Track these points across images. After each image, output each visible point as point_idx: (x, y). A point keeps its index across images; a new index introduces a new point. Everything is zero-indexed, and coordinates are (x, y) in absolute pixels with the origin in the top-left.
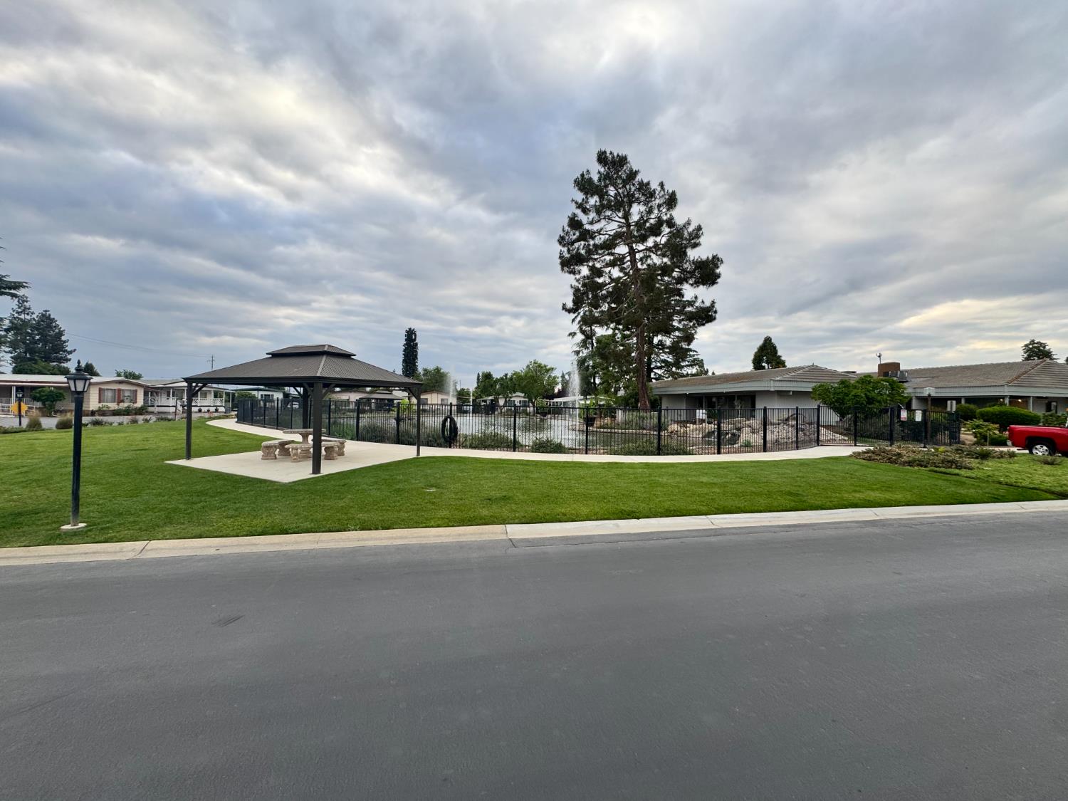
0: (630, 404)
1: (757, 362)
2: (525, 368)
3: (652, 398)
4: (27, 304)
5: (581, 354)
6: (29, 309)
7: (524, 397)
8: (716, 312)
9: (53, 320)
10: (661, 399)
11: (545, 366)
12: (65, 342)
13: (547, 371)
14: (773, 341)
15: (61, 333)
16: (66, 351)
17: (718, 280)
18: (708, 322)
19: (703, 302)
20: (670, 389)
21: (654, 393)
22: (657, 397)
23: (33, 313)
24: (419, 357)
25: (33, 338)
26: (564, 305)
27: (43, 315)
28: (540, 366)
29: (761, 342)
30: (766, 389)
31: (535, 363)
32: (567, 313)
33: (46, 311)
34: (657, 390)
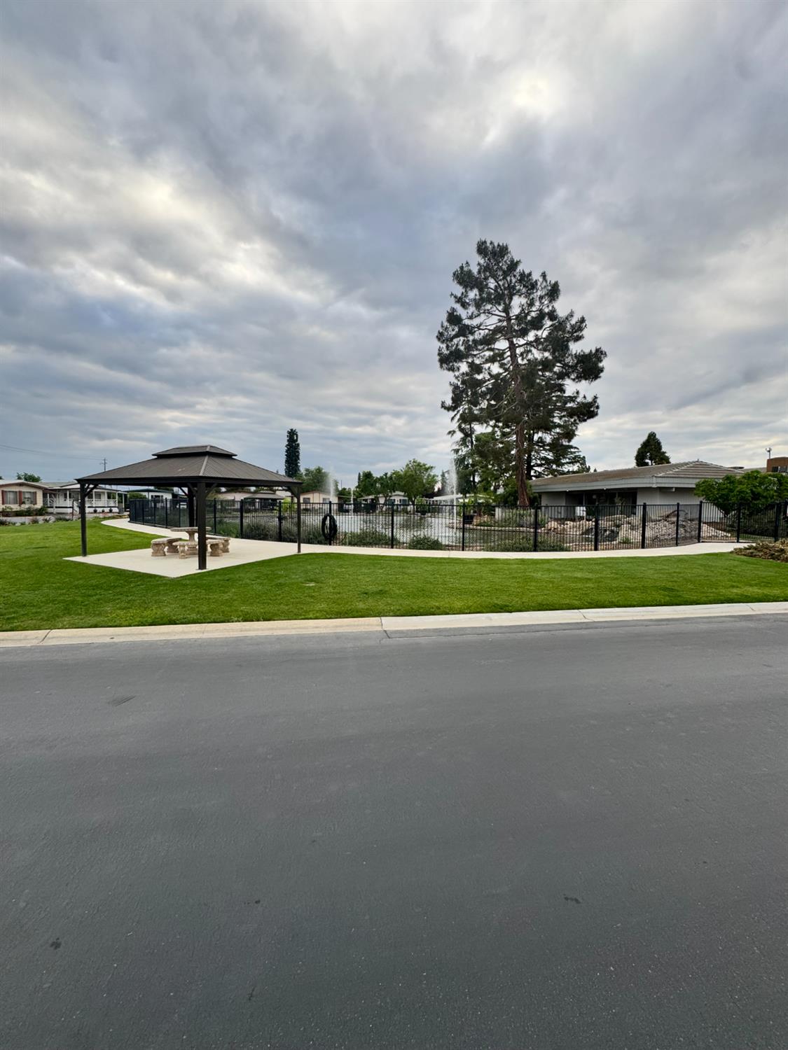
0: (508, 501)
1: (640, 459)
2: (404, 467)
3: (531, 496)
5: (460, 453)
7: (404, 496)
8: (598, 407)
10: (540, 497)
11: (424, 465)
13: (427, 469)
14: (657, 437)
17: (601, 374)
18: (589, 418)
19: (585, 397)
20: (549, 487)
21: (534, 491)
22: (537, 494)
24: (300, 457)
26: (443, 403)
28: (419, 465)
29: (645, 438)
30: (648, 486)
31: (414, 462)
32: (446, 411)
34: (537, 488)
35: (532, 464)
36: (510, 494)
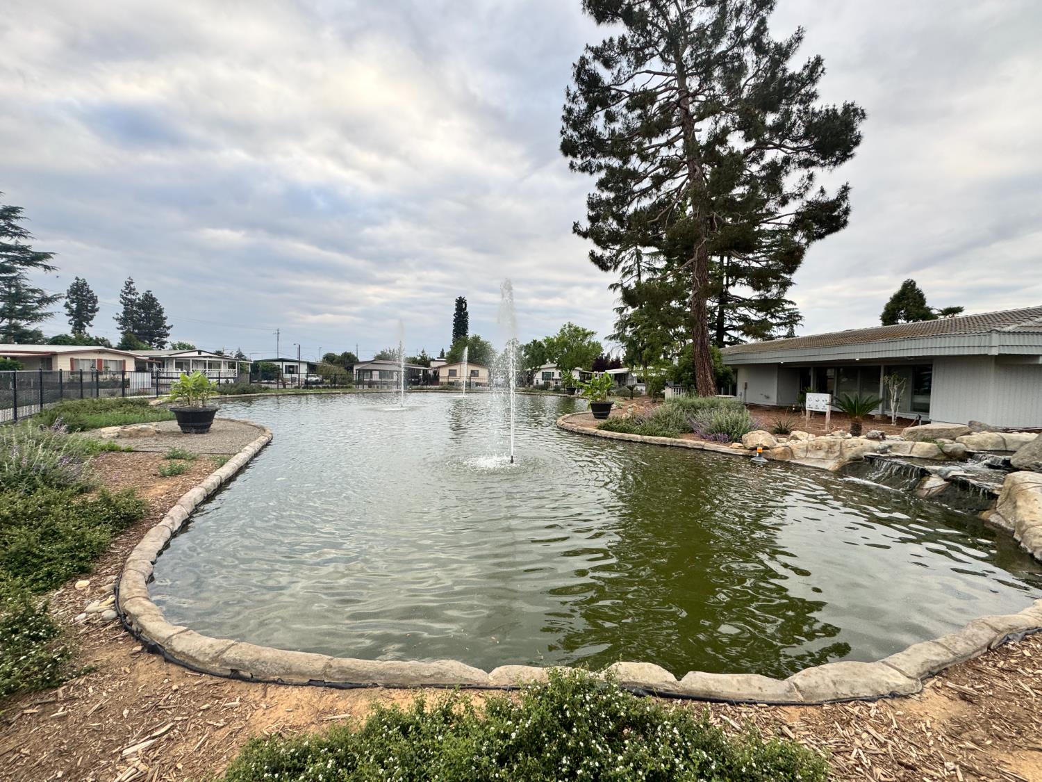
2: (559, 332)
3: (720, 370)
4: (132, 286)
6: (134, 289)
9: (154, 300)
10: (736, 372)
11: (584, 330)
12: (165, 319)
13: (586, 335)
14: (917, 286)
15: (161, 311)
16: (165, 327)
20: (750, 356)
21: (724, 363)
22: (729, 368)
23: (137, 294)
25: (140, 316)
27: (146, 295)
28: (576, 330)
30: (976, 352)
31: (570, 326)
33: (149, 291)
34: (731, 358)
35: (725, 326)
36: (685, 368)
